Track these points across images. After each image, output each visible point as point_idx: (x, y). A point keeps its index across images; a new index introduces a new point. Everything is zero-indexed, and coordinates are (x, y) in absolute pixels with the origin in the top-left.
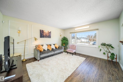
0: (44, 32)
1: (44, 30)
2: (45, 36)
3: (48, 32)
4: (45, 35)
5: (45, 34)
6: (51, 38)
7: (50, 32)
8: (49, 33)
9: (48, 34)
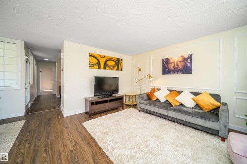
0: (171, 61)
1: (169, 58)
2: (173, 71)
3: (181, 59)
4: (172, 67)
5: (173, 65)
6: (191, 73)
7: (186, 56)
8: (185, 59)
9: (183, 64)
